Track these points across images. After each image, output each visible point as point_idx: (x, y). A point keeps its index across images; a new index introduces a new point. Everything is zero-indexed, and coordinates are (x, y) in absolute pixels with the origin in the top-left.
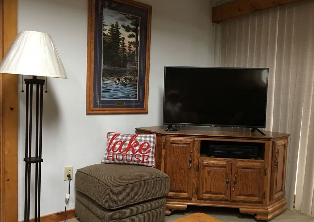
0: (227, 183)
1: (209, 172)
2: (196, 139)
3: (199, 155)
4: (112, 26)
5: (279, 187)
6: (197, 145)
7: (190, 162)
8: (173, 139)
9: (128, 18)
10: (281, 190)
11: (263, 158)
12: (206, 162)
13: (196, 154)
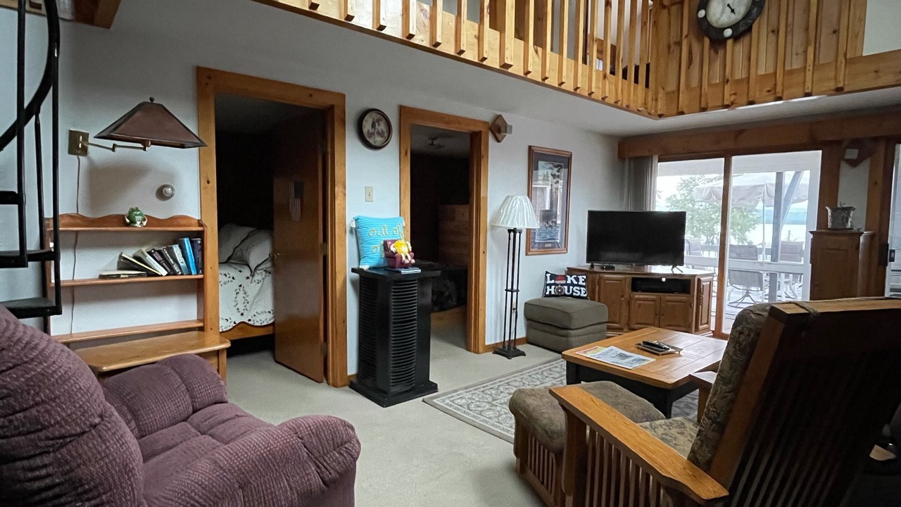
0: (656, 314)
1: (639, 305)
2: (627, 276)
3: (630, 291)
4: (544, 176)
5: (704, 320)
6: (629, 282)
7: (622, 296)
8: (606, 276)
9: (555, 167)
10: (707, 323)
11: (689, 293)
12: (636, 296)
13: (628, 289)
